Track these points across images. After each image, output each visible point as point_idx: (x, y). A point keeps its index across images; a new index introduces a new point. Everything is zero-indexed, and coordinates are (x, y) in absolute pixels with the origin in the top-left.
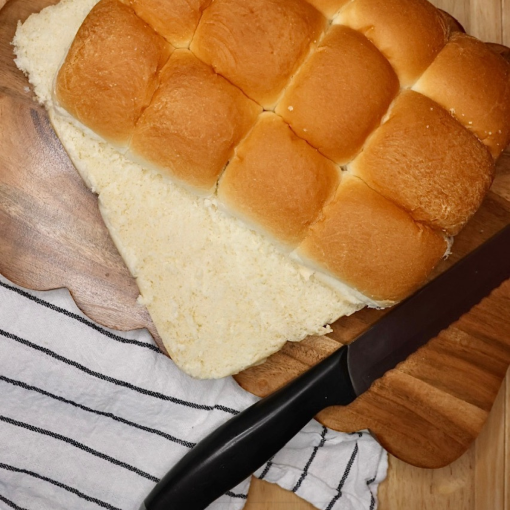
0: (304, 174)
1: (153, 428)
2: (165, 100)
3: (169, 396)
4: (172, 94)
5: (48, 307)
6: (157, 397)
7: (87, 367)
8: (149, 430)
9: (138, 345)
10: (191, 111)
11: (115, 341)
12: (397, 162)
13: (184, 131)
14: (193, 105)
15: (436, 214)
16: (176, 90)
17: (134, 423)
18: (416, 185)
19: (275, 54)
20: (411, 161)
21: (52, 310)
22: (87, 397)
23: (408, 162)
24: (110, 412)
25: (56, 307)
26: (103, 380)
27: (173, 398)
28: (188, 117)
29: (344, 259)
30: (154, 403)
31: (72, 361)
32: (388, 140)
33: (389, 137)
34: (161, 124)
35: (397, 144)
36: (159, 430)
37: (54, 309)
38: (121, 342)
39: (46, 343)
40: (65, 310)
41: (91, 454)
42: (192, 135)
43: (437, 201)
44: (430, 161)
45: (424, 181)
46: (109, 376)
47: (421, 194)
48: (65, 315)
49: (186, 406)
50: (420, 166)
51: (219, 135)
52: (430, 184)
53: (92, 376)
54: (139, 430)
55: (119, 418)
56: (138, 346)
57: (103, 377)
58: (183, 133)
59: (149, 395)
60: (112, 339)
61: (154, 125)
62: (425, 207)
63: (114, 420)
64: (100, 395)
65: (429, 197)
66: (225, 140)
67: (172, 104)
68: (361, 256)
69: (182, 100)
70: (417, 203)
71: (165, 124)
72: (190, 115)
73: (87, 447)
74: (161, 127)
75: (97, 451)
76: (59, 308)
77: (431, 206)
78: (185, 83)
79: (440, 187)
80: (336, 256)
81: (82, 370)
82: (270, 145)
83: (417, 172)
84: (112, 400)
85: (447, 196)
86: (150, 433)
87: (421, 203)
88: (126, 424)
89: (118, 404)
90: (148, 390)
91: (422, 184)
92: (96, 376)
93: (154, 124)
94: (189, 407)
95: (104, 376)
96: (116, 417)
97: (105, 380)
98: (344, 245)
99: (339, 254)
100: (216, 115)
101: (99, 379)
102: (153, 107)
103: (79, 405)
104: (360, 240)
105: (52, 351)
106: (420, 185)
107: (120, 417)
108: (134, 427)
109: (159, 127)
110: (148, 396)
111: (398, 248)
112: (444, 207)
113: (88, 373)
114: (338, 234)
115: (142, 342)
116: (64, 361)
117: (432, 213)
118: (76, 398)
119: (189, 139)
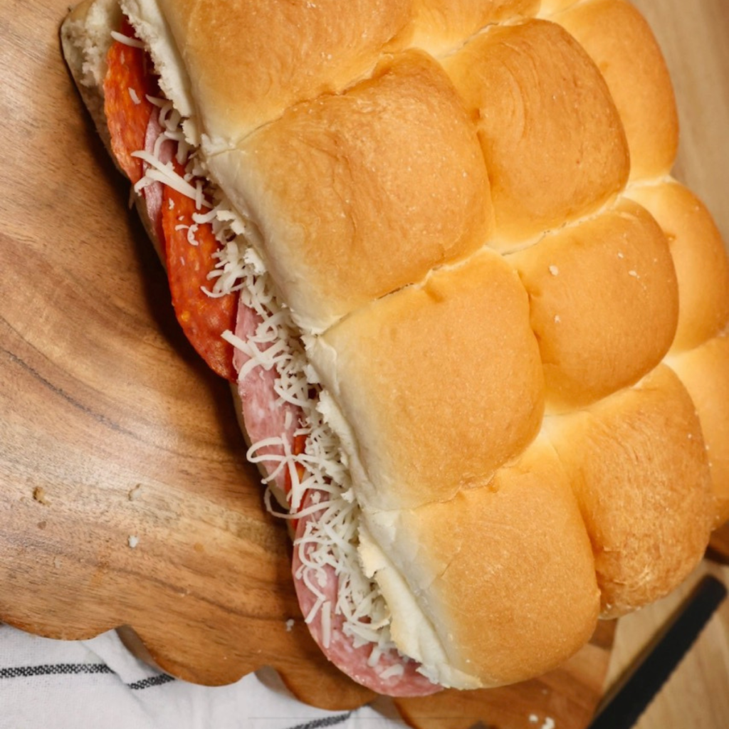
0: (521, 393)
2: (385, 105)
4: (402, 101)
10: (419, 152)
12: (636, 463)
13: (389, 177)
14: (427, 146)
15: (630, 576)
16: (413, 101)
18: (638, 515)
19: (581, 166)
20: (653, 473)
23: (649, 473)
28: (410, 159)
29: (487, 577)
32: (639, 419)
33: (643, 414)
34: (355, 137)
35: (649, 434)
42: (398, 196)
43: (646, 556)
44: (672, 489)
45: (651, 514)
47: (636, 532)
50: (659, 488)
51: (439, 227)
52: (654, 525)
58: (384, 179)
61: (338, 131)
62: (626, 556)
65: (641, 544)
66: (441, 241)
67: (394, 119)
68: (515, 587)
69: (415, 124)
70: (621, 543)
71: (362, 141)
72: (415, 157)
74: (351, 143)
77: (633, 559)
78: (434, 102)
79: (661, 537)
80: (477, 564)
82: (500, 308)
83: (651, 494)
85: (659, 557)
87: (625, 546)
91: (646, 517)
93: (339, 128)
98: (505, 552)
99: (485, 564)
100: (454, 189)
102: (354, 101)
104: (531, 559)
106: (643, 518)
109: (347, 140)
111: (568, 603)
112: (646, 570)
114: (508, 528)
117: (626, 570)
119: (388, 197)
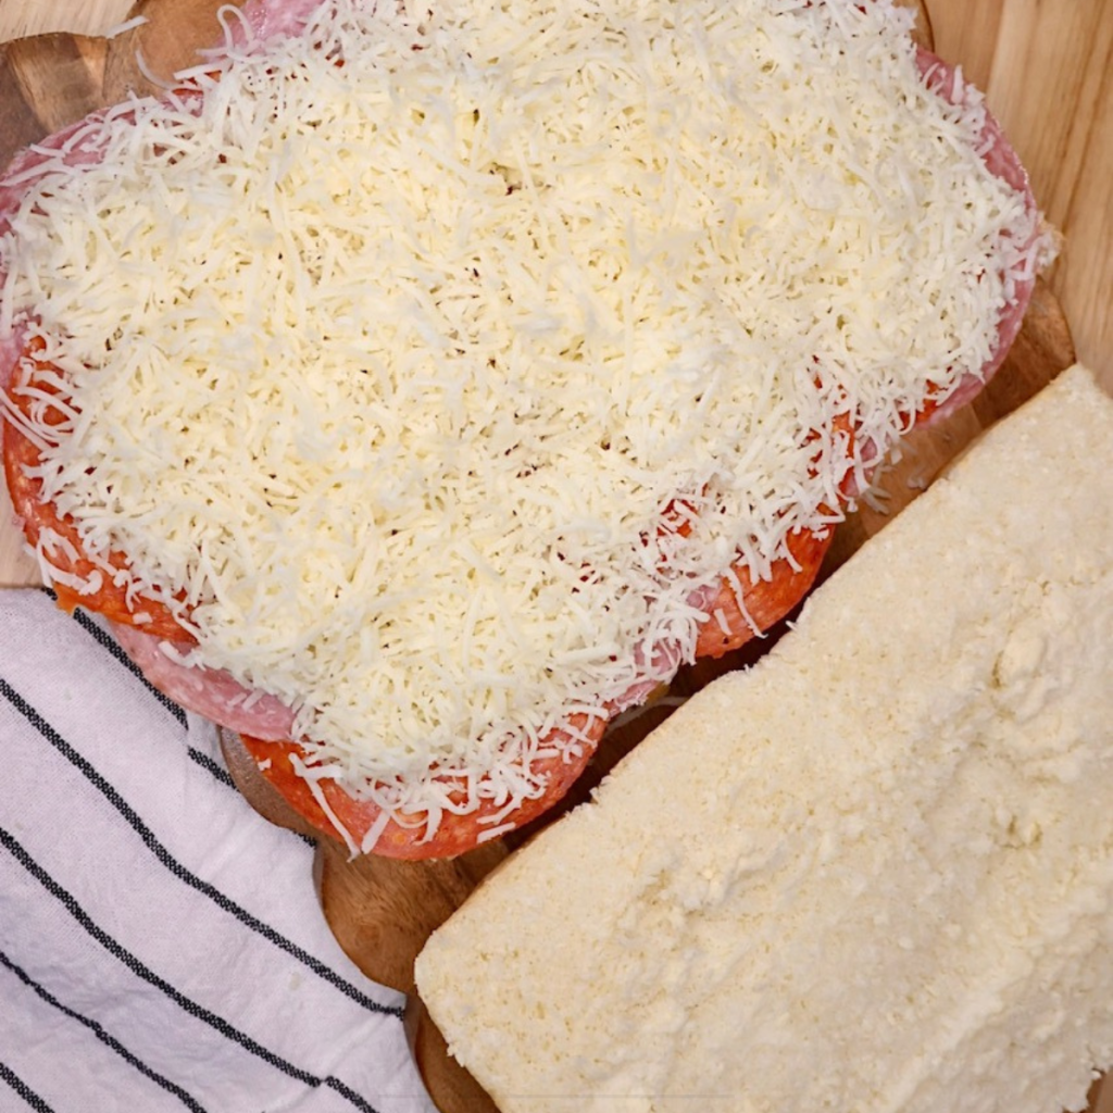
1: (176, 1083)
3: (242, 1031)
5: (53, 743)
6: (216, 1027)
7: (88, 915)
8: (165, 1084)
9: (215, 900)
11: (171, 874)
17: (140, 1059)
21: (60, 753)
22: (61, 979)
24: (96, 1020)
25: (73, 751)
26: (113, 956)
27: (250, 1040)
30: (204, 1037)
31: (61, 889)
36: (186, 1090)
37: (64, 754)
38: (182, 880)
39: (20, 827)
40: (89, 764)
41: (15, 1091)
46: (129, 952)
48: (85, 778)
49: (269, 1063)
53: (92, 937)
54: (143, 1077)
55: (111, 1038)
56: (215, 903)
57: (116, 949)
59: (201, 1018)
60: (167, 869)
63: (98, 1040)
64: (93, 983)
73: (12, 1073)
75: (31, 1089)
76: (78, 755)
81: (77, 918)
84: (114, 1000)
86: (165, 1091)
88: (119, 1056)
89: (123, 1012)
90: (203, 1007)
92: (101, 941)
94: (274, 1067)
95: (119, 947)
96: (106, 1034)
97: (118, 956)
101: (105, 949)
103: (33, 984)
105: (26, 850)
107: (115, 1037)
108: (135, 1069)
110: (197, 1019)
113: (87, 928)
115: (224, 897)
116: (43, 883)
118: (35, 968)
